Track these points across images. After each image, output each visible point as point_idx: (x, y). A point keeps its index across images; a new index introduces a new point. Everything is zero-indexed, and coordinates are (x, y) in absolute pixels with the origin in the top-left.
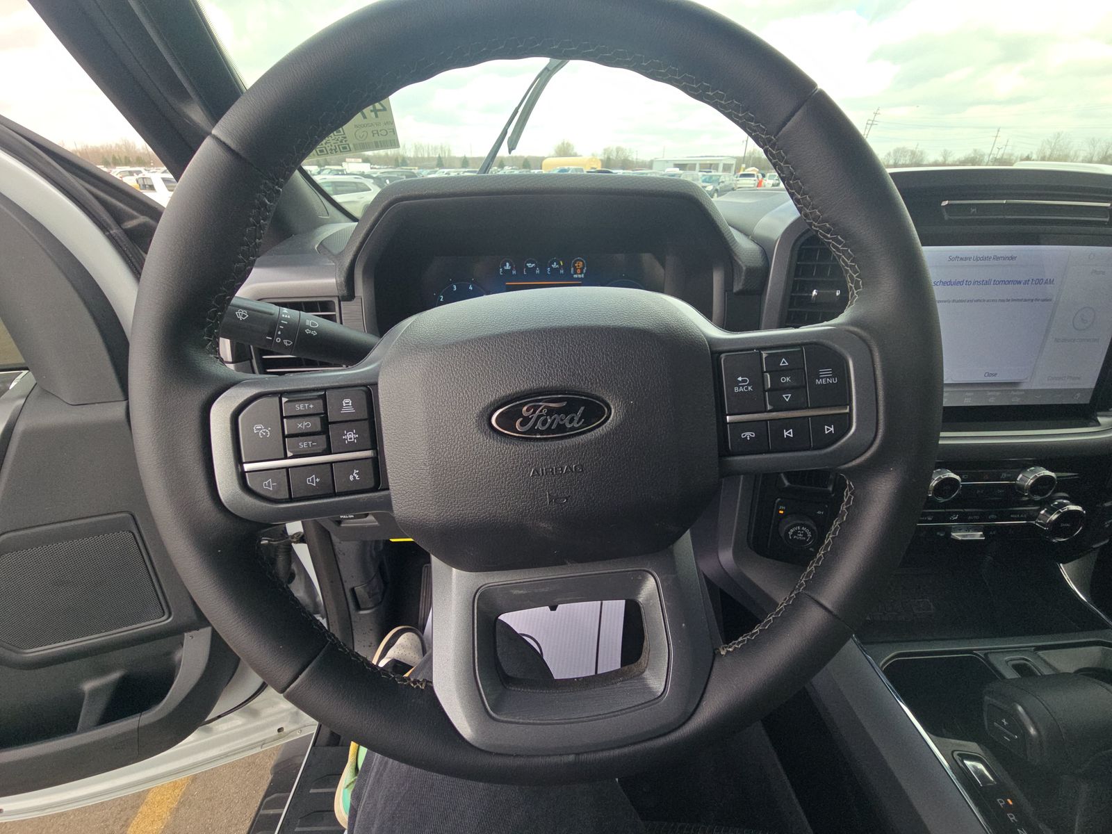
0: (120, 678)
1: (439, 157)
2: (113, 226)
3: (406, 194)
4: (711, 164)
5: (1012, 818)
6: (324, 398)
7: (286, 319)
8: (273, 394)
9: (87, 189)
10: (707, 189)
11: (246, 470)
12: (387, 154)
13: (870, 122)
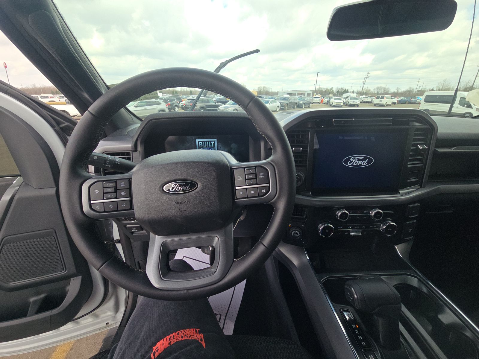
0: (45, 297)
1: (191, 91)
2: (56, 126)
3: (155, 118)
4: (302, 93)
5: (357, 332)
6: (116, 182)
7: (109, 159)
8: (101, 181)
9: (49, 115)
10: (300, 103)
11: (92, 203)
12: (169, 89)
13: (366, 77)
